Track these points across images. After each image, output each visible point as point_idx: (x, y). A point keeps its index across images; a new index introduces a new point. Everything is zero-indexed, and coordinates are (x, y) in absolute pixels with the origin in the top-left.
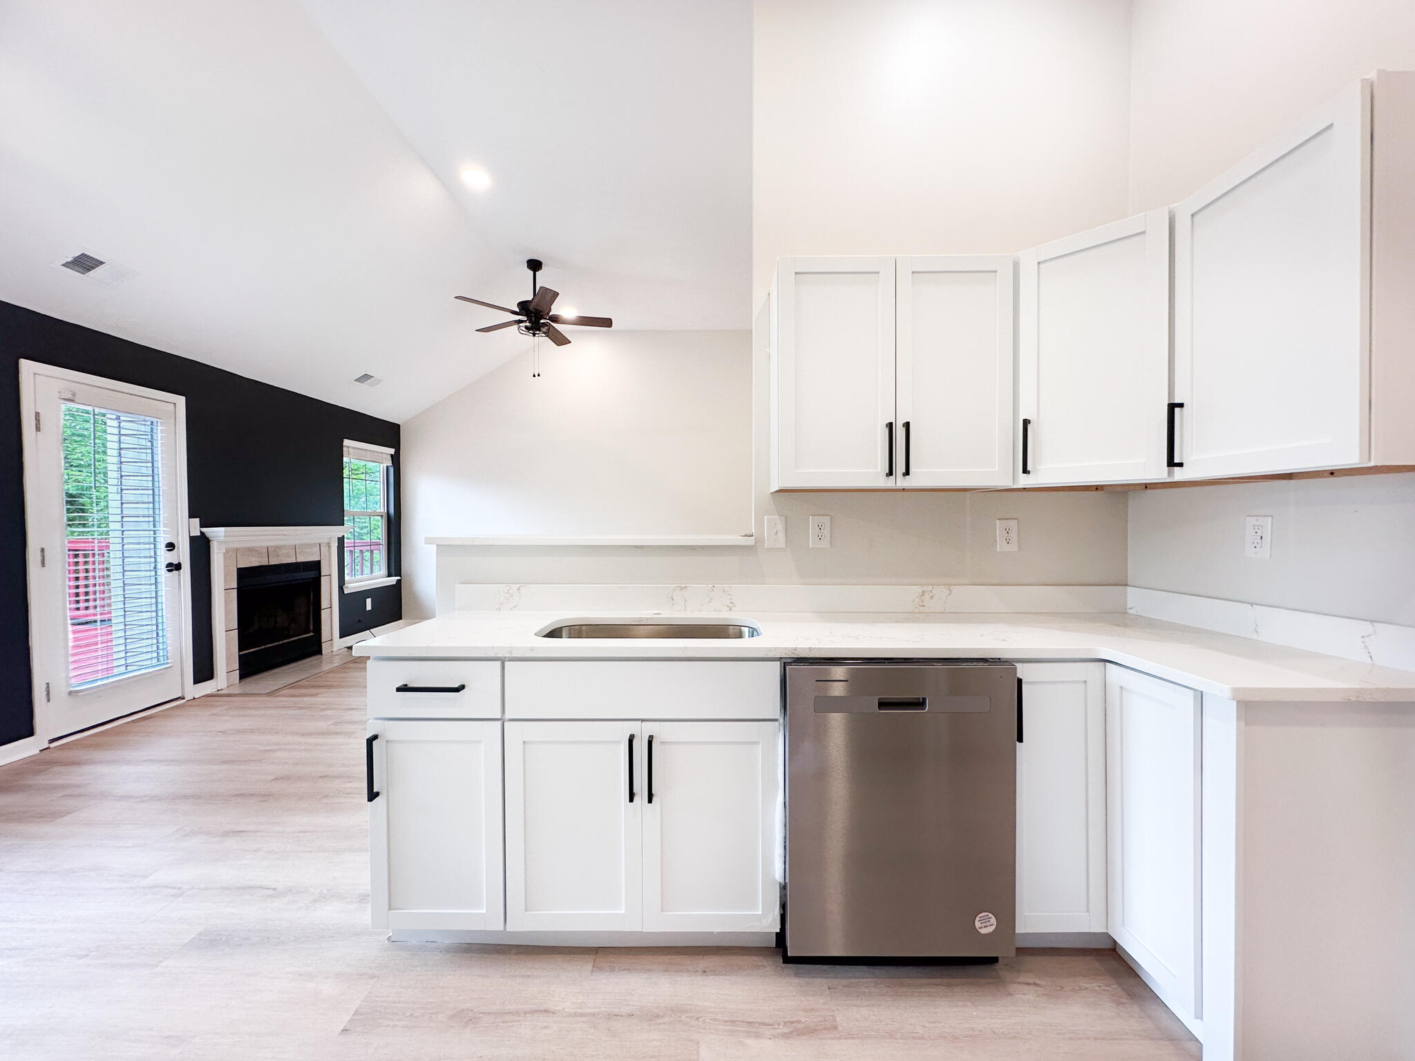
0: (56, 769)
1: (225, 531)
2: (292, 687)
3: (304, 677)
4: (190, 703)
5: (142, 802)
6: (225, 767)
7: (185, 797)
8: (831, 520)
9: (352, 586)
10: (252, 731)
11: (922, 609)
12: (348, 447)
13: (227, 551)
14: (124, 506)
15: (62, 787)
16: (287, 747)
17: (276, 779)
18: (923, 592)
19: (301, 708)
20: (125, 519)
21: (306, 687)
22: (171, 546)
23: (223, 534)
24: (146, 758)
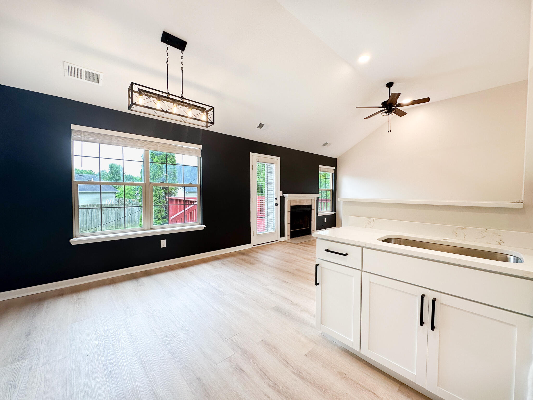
0: (254, 253)
1: (288, 195)
2: (302, 243)
3: (306, 241)
4: (279, 242)
5: (268, 266)
6: (285, 262)
7: (276, 268)
9: (321, 214)
10: (292, 254)
12: (320, 168)
13: (288, 201)
14: (268, 188)
15: (254, 257)
16: (300, 261)
17: (296, 270)
19: (304, 250)
20: (268, 191)
21: (306, 244)
22: (276, 199)
23: (287, 196)
24: (270, 255)
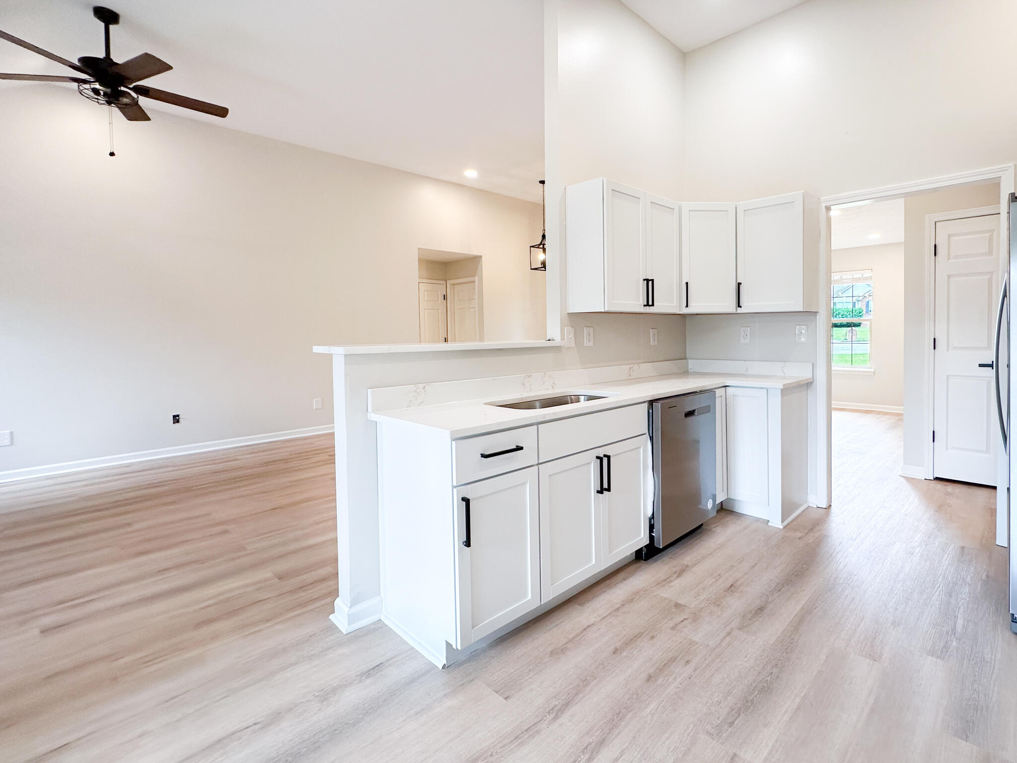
8: (594, 330)
11: (630, 378)
18: (630, 368)
